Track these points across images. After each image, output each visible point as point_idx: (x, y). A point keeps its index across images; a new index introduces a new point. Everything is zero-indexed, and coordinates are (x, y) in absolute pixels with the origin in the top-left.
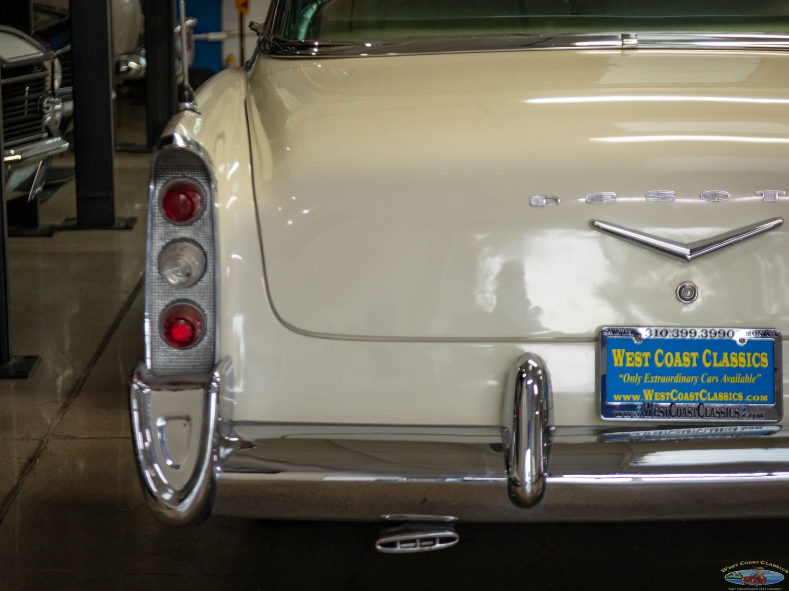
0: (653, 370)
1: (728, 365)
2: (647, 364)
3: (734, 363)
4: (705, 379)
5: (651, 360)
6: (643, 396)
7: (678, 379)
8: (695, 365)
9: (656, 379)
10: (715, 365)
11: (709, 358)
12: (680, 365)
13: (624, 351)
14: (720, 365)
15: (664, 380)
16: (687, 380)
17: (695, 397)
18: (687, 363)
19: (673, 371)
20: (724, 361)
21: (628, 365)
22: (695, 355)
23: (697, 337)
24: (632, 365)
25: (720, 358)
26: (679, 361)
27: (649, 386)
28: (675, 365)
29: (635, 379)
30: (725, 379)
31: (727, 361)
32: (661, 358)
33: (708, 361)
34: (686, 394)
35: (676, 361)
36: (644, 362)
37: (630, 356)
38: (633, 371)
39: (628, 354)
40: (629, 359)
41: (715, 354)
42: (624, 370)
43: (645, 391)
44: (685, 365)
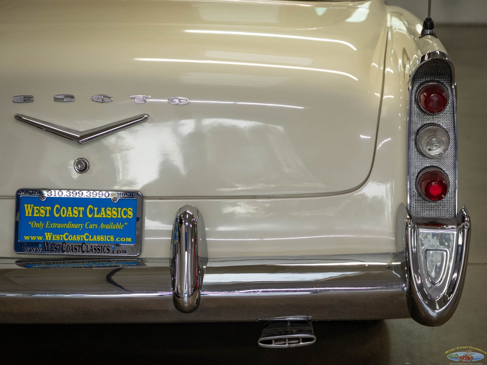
0: (52, 219)
1: (104, 216)
2: (48, 215)
3: (109, 215)
4: (88, 226)
5: (51, 212)
6: (45, 237)
7: (69, 226)
8: (81, 216)
9: (54, 225)
10: (96, 216)
11: (92, 211)
12: (71, 216)
13: (32, 205)
14: (98, 216)
15: (59, 226)
16: (76, 226)
17: (81, 238)
18: (76, 215)
19: (66, 220)
20: (102, 214)
21: (35, 215)
22: (82, 209)
23: (83, 197)
24: (38, 215)
25: (99, 212)
26: (71, 213)
27: (49, 230)
28: (68, 216)
29: (39, 225)
30: (102, 226)
31: (104, 214)
32: (58, 211)
33: (90, 214)
34: (74, 236)
35: (68, 213)
36: (46, 214)
37: (37, 209)
38: (38, 219)
39: (35, 208)
40: (36, 211)
41: (96, 209)
42: (33, 218)
43: (46, 234)
44: (74, 216)
